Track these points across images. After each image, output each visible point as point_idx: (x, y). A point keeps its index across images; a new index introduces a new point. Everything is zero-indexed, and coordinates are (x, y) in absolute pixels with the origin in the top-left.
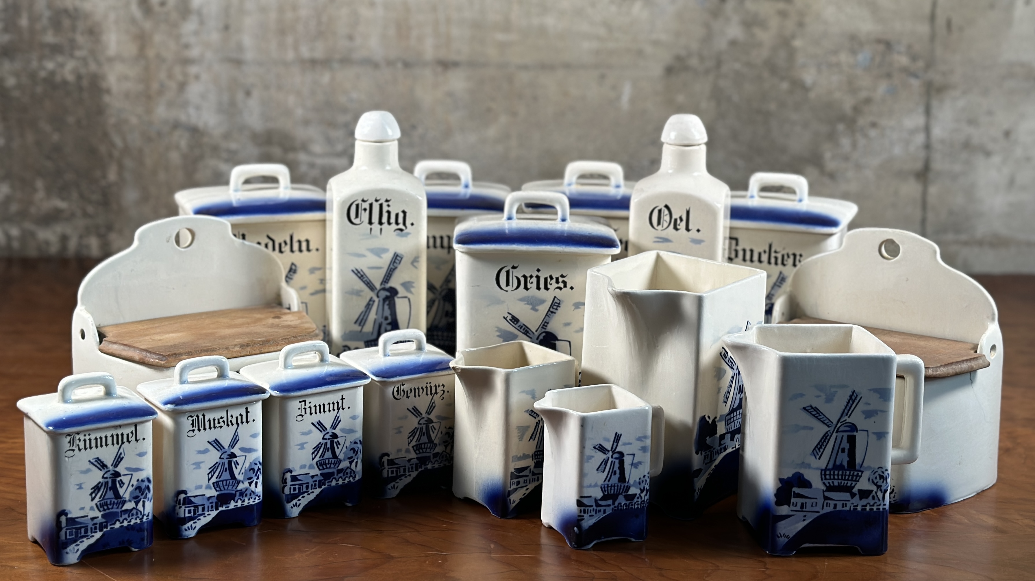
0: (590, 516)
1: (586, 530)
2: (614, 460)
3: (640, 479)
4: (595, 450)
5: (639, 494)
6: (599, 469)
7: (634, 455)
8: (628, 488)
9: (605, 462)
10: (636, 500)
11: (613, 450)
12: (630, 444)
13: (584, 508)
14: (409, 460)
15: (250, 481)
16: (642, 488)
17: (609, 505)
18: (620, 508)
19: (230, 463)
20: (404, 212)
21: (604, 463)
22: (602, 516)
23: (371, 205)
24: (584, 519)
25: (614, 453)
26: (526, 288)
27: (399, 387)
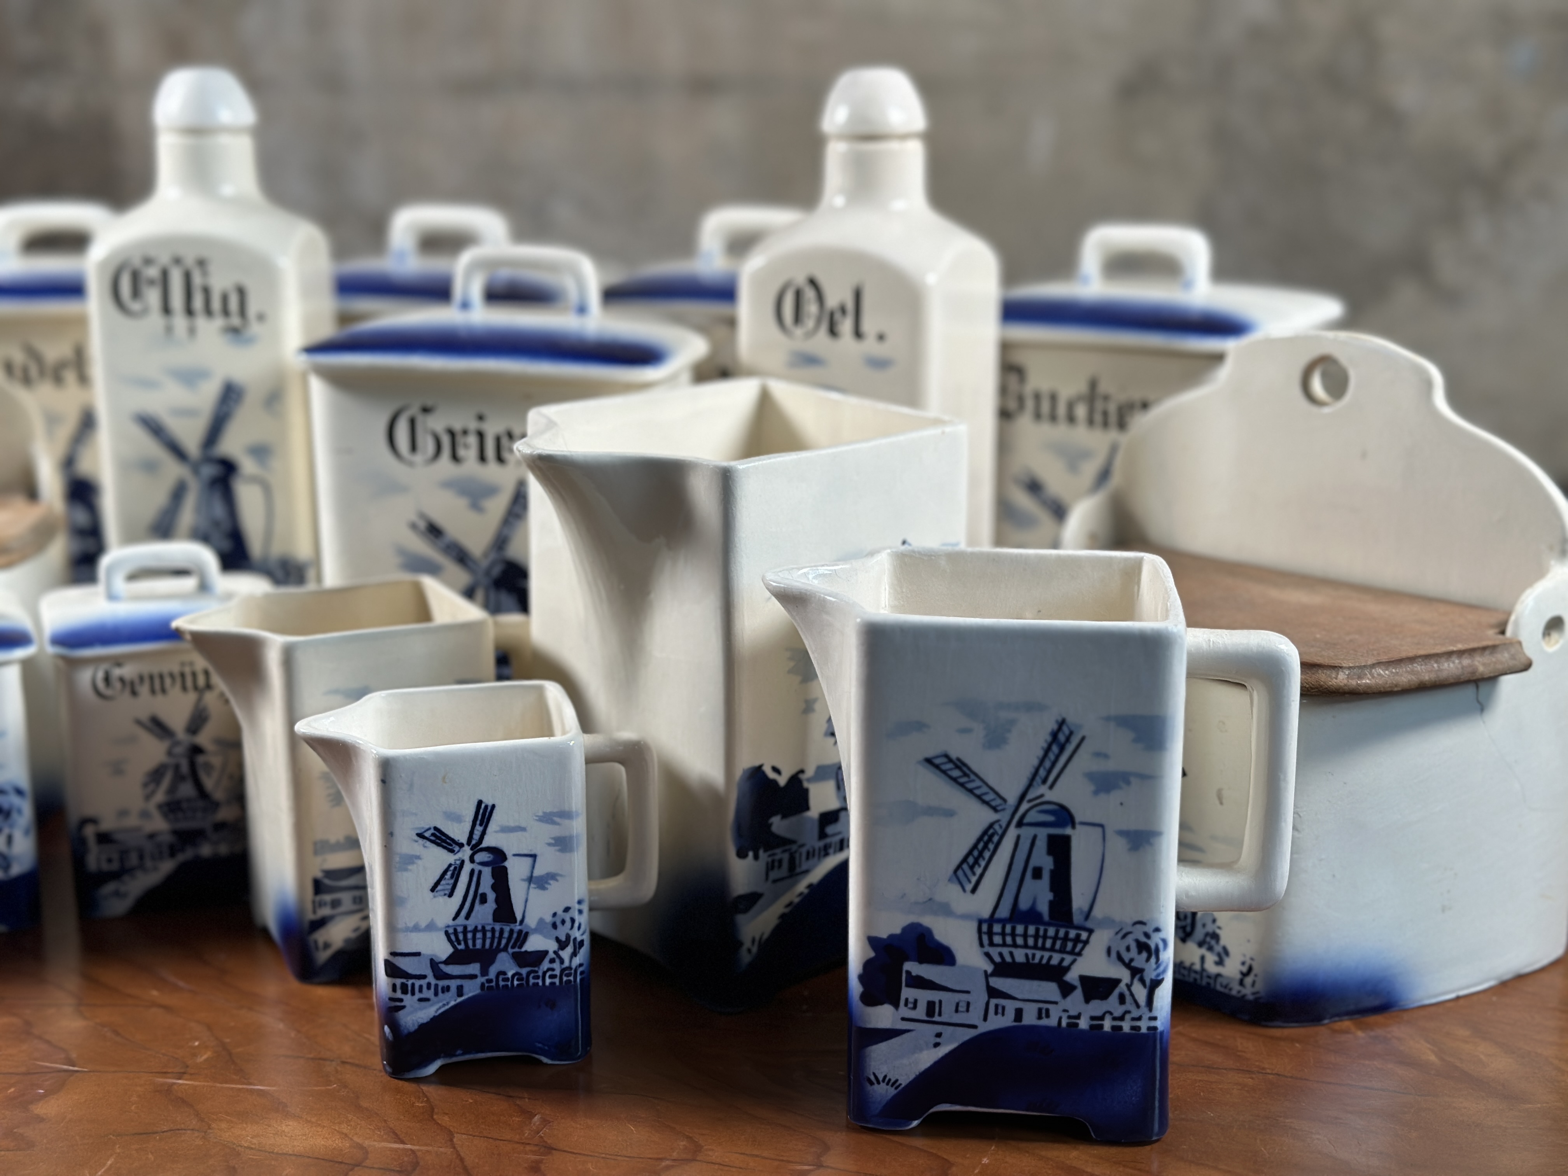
0: (420, 1000)
1: (410, 1034)
2: (477, 868)
3: (555, 915)
4: (421, 841)
5: (557, 952)
6: (439, 888)
7: (534, 856)
8: (523, 937)
9: (455, 871)
10: (545, 965)
12: (523, 829)
13: (404, 981)
14: (152, 836)
16: (563, 938)
17: (473, 977)
18: (501, 983)
20: (240, 290)
21: (449, 873)
22: (451, 1000)
24: (404, 1007)
25: (476, 848)
26: (455, 458)
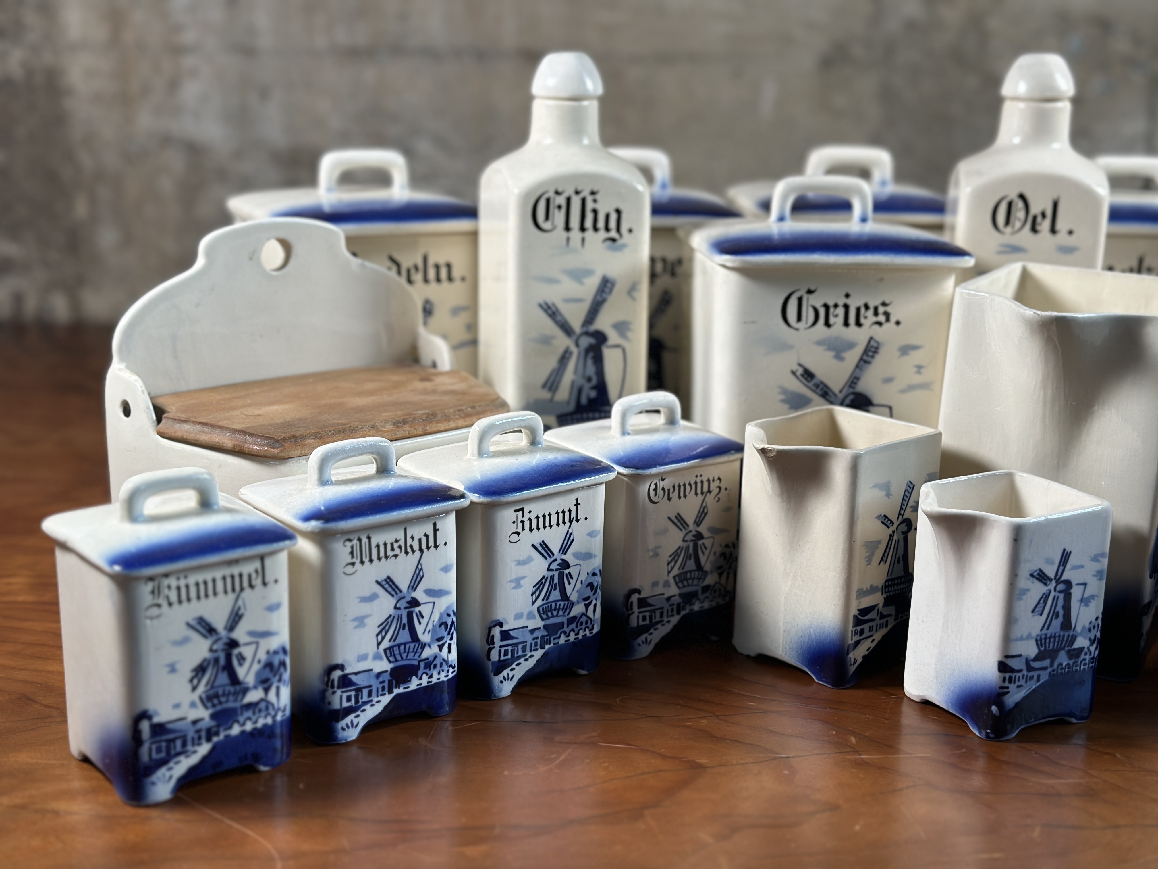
0: (1019, 686)
1: (1010, 709)
2: (1057, 594)
3: (1091, 623)
4: (1032, 579)
5: (1088, 648)
6: (1037, 610)
7: (1085, 584)
8: (1073, 639)
9: (1045, 597)
10: (1082, 656)
11: (1058, 577)
12: (1082, 567)
13: (1010, 674)
14: (669, 599)
15: (440, 643)
16: (1093, 638)
17: (1044, 669)
18: (1060, 671)
19: (410, 615)
20: (618, 212)
21: (1043, 600)
22: (1033, 685)
23: (568, 200)
24: (1008, 692)
25: (1058, 582)
26: (827, 324)
27: (657, 483)
